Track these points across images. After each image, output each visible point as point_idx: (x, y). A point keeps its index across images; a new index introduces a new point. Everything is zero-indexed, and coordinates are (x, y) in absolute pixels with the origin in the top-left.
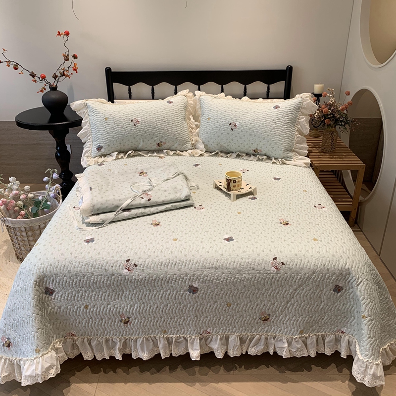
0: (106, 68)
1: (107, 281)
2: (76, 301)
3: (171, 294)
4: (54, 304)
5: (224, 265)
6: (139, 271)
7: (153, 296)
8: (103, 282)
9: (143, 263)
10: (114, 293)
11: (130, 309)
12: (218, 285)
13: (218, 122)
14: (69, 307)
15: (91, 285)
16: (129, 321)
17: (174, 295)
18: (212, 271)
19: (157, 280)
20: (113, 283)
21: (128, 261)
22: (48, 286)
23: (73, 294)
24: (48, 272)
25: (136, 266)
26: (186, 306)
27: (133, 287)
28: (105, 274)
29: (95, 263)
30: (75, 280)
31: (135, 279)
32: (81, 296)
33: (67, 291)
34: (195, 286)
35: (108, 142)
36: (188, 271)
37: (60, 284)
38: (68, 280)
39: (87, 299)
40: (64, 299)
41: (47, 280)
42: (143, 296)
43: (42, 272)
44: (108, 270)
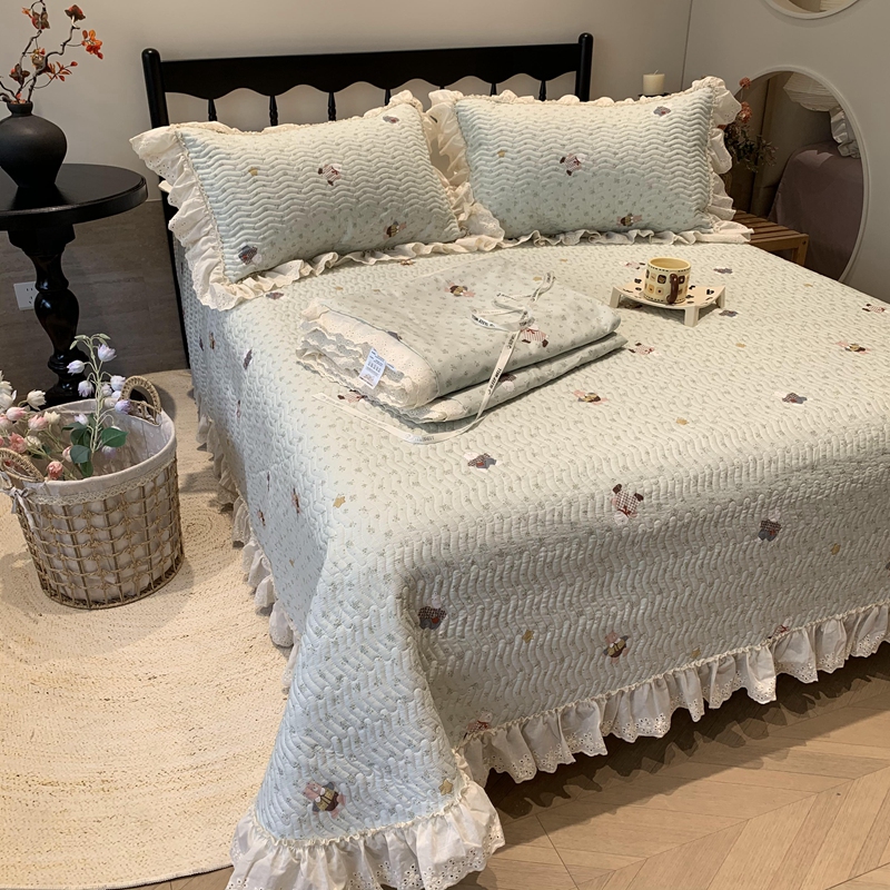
0: (145, 52)
1: (577, 554)
2: (502, 625)
3: (722, 554)
4: (446, 651)
5: (828, 454)
6: (652, 509)
7: (683, 569)
8: (569, 556)
9: (654, 487)
10: (593, 581)
11: (630, 613)
12: (820, 506)
13: (529, 159)
14: (485, 648)
15: (538, 573)
16: (625, 646)
17: (729, 554)
18: (808, 476)
19: (692, 525)
20: (591, 555)
21: (617, 489)
22: (426, 602)
23: (495, 608)
24: (428, 563)
25: (640, 498)
26: (752, 574)
27: (638, 555)
28: (572, 535)
29: (540, 512)
30: (499, 568)
31: (645, 532)
32: (515, 610)
33: (479, 604)
34: (773, 520)
35: (270, 236)
36: (757, 487)
37: (461, 587)
38: (482, 573)
39: (530, 614)
40: (472, 630)
41: (424, 587)
42: (661, 572)
43: (411, 565)
44: (576, 524)
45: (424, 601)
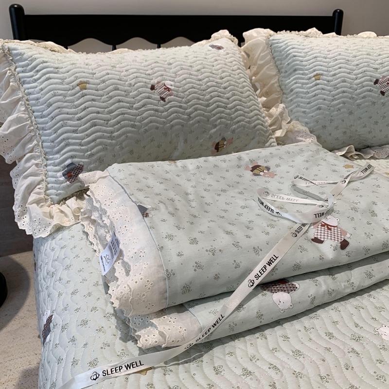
0: (12, 7)
13: (344, 81)
35: (98, 152)
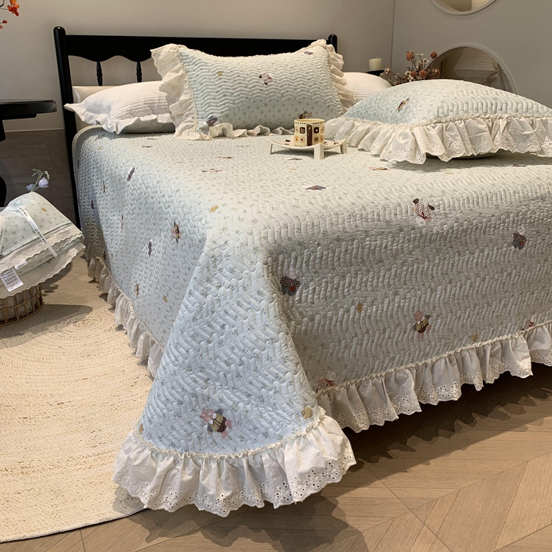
0: (56, 28)
1: (392, 245)
2: (341, 296)
3: (490, 256)
4: (301, 313)
6: (441, 217)
7: (464, 265)
8: (386, 247)
9: (441, 202)
10: (405, 268)
11: (430, 298)
12: (550, 227)
14: (329, 314)
15: (365, 258)
17: (494, 256)
18: (540, 204)
19: (469, 230)
20: (402, 248)
21: (416, 201)
23: (335, 282)
24: (286, 241)
25: (432, 208)
26: (510, 274)
27: (434, 251)
28: (388, 230)
29: (364, 213)
30: (337, 250)
31: (438, 233)
32: (350, 285)
33: (324, 278)
34: (521, 234)
36: (508, 208)
37: (311, 263)
38: (325, 253)
39: (360, 290)
40: (319, 298)
41: (284, 260)
42: (450, 266)
43: (273, 241)
44: (390, 222)
45: (284, 272)
